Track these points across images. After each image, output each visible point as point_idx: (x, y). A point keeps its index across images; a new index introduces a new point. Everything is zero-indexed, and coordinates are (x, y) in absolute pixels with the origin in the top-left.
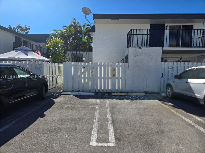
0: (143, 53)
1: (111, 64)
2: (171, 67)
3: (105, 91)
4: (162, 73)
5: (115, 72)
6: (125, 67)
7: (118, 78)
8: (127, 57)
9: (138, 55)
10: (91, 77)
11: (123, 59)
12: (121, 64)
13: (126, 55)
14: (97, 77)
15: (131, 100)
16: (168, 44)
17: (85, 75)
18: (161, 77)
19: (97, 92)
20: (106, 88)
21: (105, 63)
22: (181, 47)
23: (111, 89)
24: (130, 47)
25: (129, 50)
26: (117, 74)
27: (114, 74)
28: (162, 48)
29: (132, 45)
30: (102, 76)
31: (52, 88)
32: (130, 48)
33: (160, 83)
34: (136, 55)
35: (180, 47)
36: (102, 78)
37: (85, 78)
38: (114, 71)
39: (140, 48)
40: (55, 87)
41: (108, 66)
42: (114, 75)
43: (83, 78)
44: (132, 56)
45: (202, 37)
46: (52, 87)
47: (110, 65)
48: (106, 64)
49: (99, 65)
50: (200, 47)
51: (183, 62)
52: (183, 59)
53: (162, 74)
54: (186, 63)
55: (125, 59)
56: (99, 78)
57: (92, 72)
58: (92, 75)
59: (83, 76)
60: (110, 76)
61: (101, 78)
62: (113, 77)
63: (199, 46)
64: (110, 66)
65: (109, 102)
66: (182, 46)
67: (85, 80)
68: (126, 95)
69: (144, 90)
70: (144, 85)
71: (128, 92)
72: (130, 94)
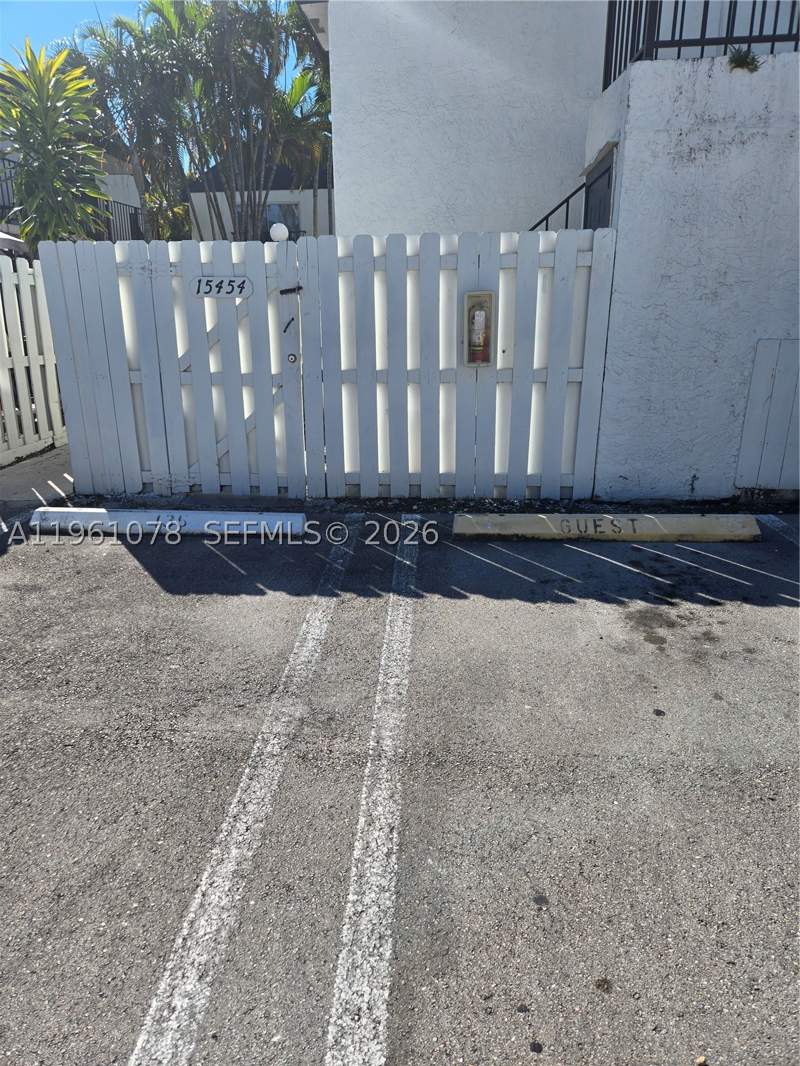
0: (764, 120)
1: (449, 244)
3: (400, 490)
5: (490, 325)
6: (583, 272)
7: (518, 379)
8: (608, 170)
9: (715, 137)
10: (280, 374)
11: (567, 201)
12: (545, 239)
13: (591, 156)
14: (331, 376)
15: (639, 605)
17: (230, 358)
19: (338, 500)
20: (413, 465)
21: (397, 241)
23: (453, 469)
24: (649, 54)
25: (633, 93)
26: (506, 334)
27: (479, 338)
29: (665, 34)
30: (379, 365)
31: (19, 460)
32: (640, 69)
34: (694, 140)
36: (377, 377)
37: (230, 380)
38: (480, 316)
39: (743, 61)
40: (52, 447)
41: (426, 265)
42: (478, 353)
43: (213, 380)
44: (655, 156)
46: (24, 452)
47: (449, 254)
48: (409, 251)
49: (350, 256)
55: (579, 202)
56: (352, 377)
57: (286, 327)
58: (290, 358)
59: (213, 369)
60: (445, 359)
61: (363, 377)
62: (469, 370)
64: (442, 263)
65: (419, 630)
67: (233, 403)
68: (583, 538)
69: (738, 477)
70: (742, 431)
71: (597, 497)
72: (615, 523)
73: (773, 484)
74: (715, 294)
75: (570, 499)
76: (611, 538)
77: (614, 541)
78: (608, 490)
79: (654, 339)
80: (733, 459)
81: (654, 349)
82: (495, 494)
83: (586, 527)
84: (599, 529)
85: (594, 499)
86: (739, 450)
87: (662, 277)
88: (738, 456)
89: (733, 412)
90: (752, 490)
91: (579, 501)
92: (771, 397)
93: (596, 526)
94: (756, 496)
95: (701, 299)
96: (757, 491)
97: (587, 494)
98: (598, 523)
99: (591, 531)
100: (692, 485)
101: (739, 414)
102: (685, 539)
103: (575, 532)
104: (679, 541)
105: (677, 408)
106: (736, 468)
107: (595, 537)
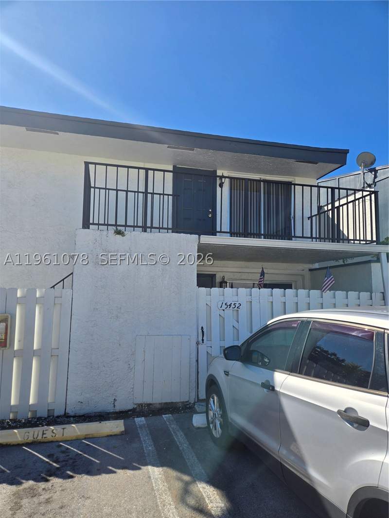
2: (230, 305)
4: (202, 328)
7: (26, 354)
16: (226, 227)
18: (198, 343)
22: (265, 238)
27: (2, 336)
28: (197, 236)
33: (195, 364)
35: (261, 238)
38: (3, 325)
42: (2, 343)
45: (316, 215)
50: (314, 240)
51: (266, 286)
52: (268, 279)
53: (200, 331)
54: (277, 291)
63: (312, 237)
66: (267, 236)
68: (35, 442)
69: (134, 398)
70: (134, 376)
71: (68, 414)
72: (54, 431)
73: (149, 401)
74: (117, 316)
75: (53, 416)
76: (50, 440)
77: (52, 442)
78: (73, 410)
79: (92, 335)
80: (132, 390)
81: (92, 340)
82: (11, 416)
83: (38, 435)
84: (44, 436)
85: (66, 415)
86: (133, 385)
87: (94, 309)
88: (133, 388)
89: (130, 367)
90: (141, 405)
91: (58, 417)
92: (144, 360)
93: (43, 434)
94: (143, 407)
95: (111, 318)
96: (144, 405)
97: (62, 413)
98: (45, 432)
99: (40, 438)
100: (114, 404)
101: (132, 369)
102: (88, 436)
103: (31, 439)
104: (85, 439)
105: (104, 366)
106: (133, 394)
107: (42, 441)
